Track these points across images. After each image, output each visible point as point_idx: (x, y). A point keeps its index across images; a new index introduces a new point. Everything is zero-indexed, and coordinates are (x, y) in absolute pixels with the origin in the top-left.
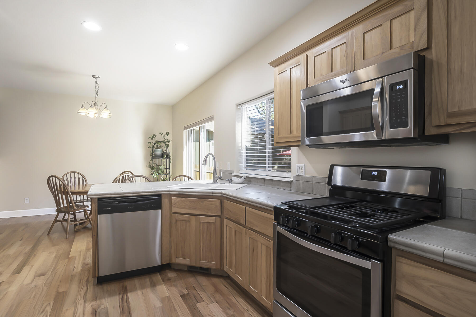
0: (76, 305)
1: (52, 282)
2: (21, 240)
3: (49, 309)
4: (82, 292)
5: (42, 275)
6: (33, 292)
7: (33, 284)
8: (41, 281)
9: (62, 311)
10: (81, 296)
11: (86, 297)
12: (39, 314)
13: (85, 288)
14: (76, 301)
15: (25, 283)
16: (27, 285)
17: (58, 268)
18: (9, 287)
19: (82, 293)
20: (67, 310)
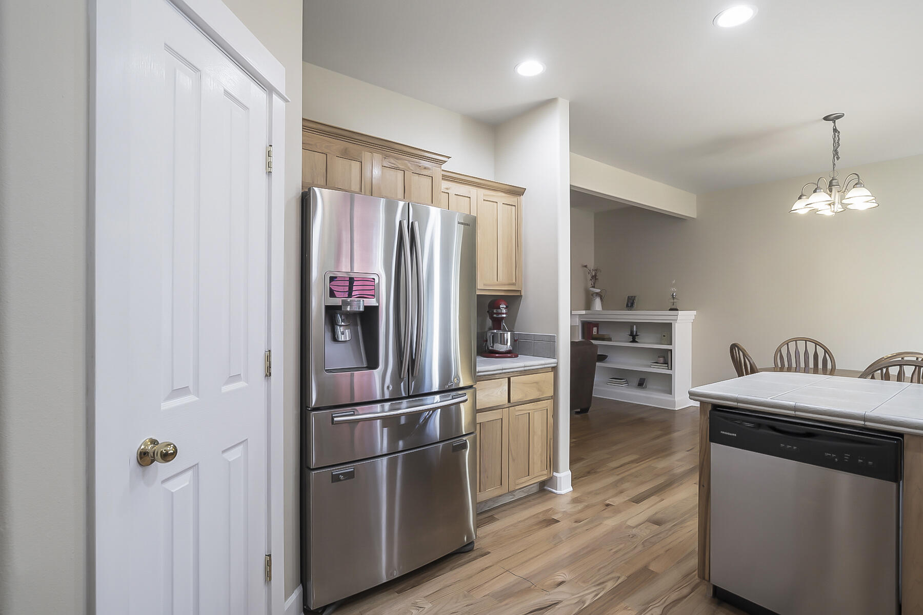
0: (644, 610)
1: (657, 543)
2: (688, 451)
3: (610, 585)
4: (677, 593)
5: (658, 523)
6: (621, 544)
7: (634, 531)
8: (646, 532)
9: (619, 603)
10: (665, 601)
11: (671, 608)
12: (593, 585)
13: (686, 591)
14: (651, 605)
15: (629, 523)
16: (629, 527)
17: (688, 523)
18: (610, 517)
19: (674, 596)
20: (626, 608)
